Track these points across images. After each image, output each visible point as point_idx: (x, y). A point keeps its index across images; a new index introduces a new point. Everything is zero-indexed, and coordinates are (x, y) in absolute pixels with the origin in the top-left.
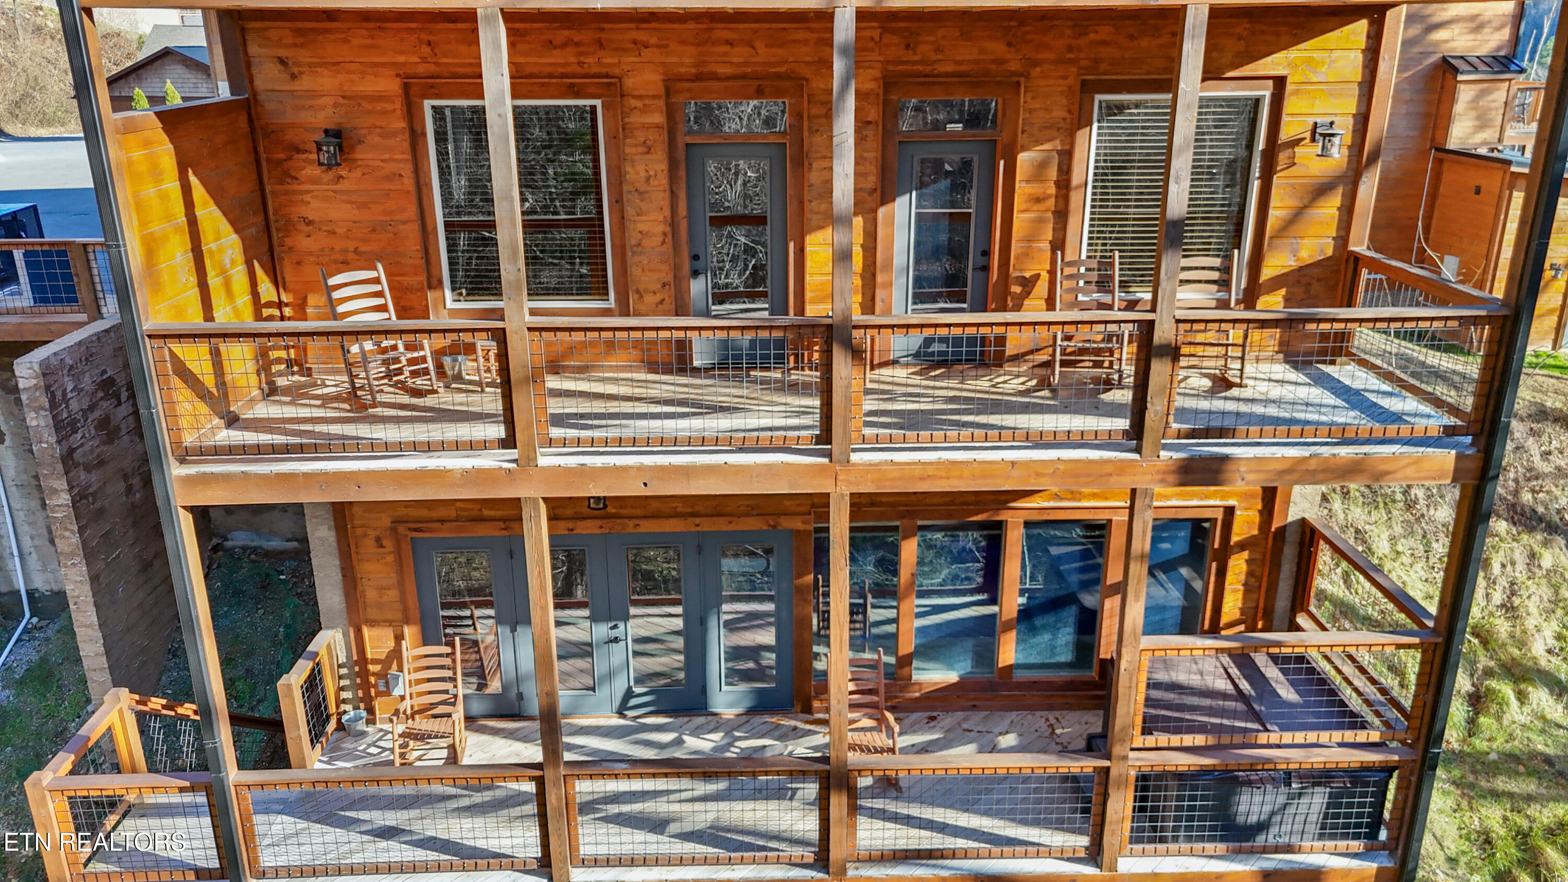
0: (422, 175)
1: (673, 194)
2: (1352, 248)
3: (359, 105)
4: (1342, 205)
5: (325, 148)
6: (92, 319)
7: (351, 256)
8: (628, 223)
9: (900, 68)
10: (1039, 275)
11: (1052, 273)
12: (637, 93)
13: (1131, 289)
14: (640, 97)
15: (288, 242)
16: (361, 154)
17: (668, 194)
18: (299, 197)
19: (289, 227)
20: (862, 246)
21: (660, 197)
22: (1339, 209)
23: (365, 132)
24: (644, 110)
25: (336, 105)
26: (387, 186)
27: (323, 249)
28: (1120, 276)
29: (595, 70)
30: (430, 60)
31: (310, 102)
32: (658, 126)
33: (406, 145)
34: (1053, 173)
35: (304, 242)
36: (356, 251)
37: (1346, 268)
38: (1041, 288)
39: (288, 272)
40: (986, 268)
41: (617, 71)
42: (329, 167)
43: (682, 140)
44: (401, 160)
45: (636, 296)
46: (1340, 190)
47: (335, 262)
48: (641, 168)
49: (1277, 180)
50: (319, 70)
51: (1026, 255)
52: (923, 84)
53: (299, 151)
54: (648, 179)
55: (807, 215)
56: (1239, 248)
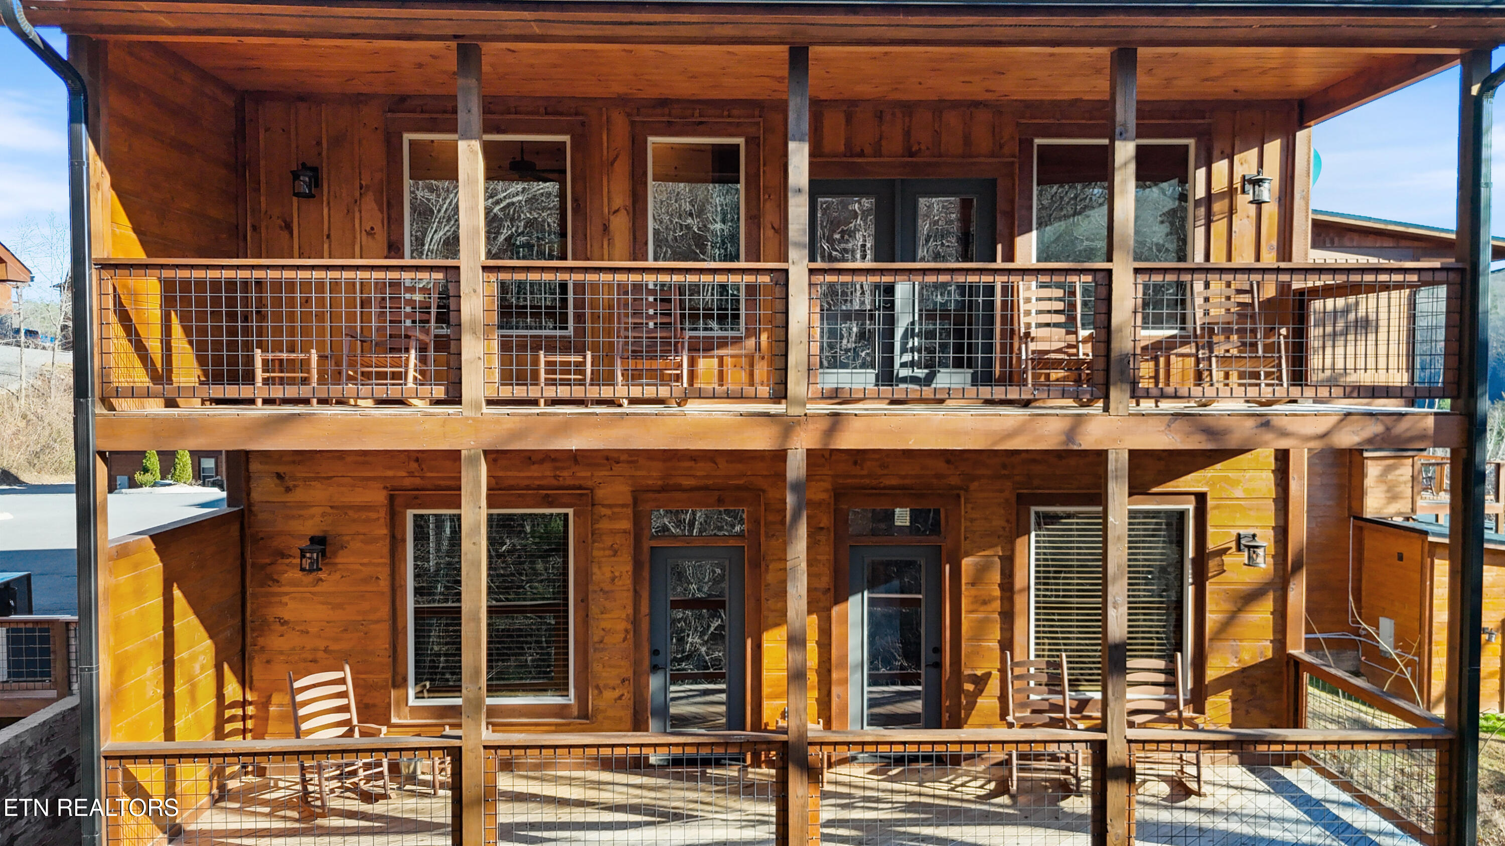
0: (397, 577)
1: (636, 593)
2: (1291, 651)
3: (346, 514)
4: (1275, 610)
5: (308, 555)
6: (61, 696)
7: (320, 655)
8: (591, 622)
9: (849, 481)
10: (989, 674)
11: (1003, 671)
12: (606, 502)
13: (1081, 688)
14: (610, 506)
15: (261, 641)
16: (342, 558)
17: (631, 594)
18: (277, 599)
19: (264, 626)
20: (817, 642)
21: (624, 596)
22: (1272, 613)
23: (348, 538)
24: (612, 518)
25: (323, 515)
26: (363, 588)
27: (294, 649)
28: (1069, 675)
29: (569, 482)
30: (416, 474)
31: (302, 512)
32: (625, 532)
33: (386, 550)
34: (996, 576)
35: (276, 642)
36: (326, 650)
37: (1288, 671)
38: (994, 685)
39: (257, 671)
40: (938, 665)
41: (589, 483)
42: (311, 571)
43: (647, 544)
44: (378, 565)
45: (596, 692)
46: (1271, 596)
47: (305, 660)
48: (607, 570)
49: (1210, 587)
50: (313, 483)
51: (976, 652)
52: (871, 495)
53: (283, 555)
54: (613, 579)
55: (765, 613)
56: (1181, 651)
